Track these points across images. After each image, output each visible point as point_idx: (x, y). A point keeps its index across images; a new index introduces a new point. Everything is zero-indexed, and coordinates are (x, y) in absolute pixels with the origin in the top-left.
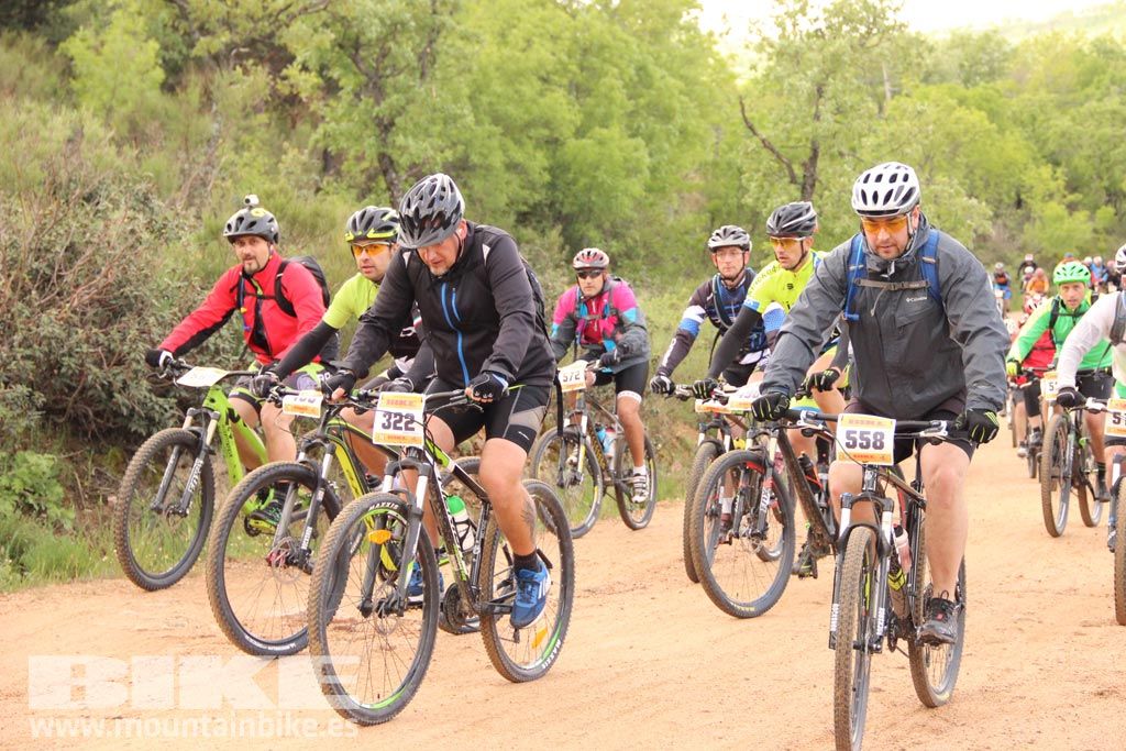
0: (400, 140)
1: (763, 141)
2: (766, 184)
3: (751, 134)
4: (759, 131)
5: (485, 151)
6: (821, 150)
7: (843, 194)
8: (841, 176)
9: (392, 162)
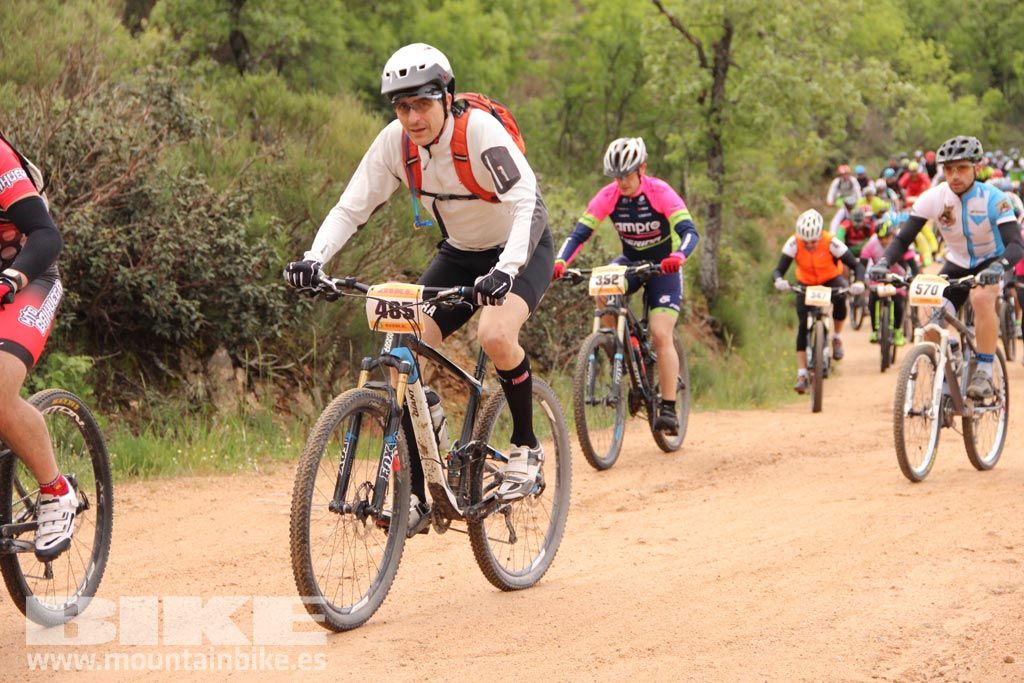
0: (258, 16)
1: (671, 19)
2: (672, 68)
3: (656, 9)
4: (665, 8)
5: (327, 29)
6: (737, 28)
7: (765, 79)
8: (762, 58)
9: (245, 42)
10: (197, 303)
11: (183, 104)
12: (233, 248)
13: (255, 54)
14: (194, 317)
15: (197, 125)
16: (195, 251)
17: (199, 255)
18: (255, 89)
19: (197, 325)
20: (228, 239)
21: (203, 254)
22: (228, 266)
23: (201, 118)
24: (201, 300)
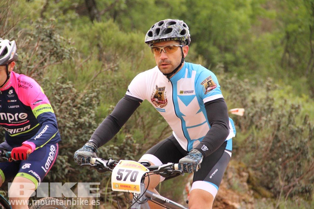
10: (66, 157)
11: (59, 40)
12: (87, 124)
13: (100, 9)
14: (64, 166)
15: (67, 52)
16: (65, 126)
17: (67, 129)
18: (100, 30)
19: (66, 171)
20: (84, 119)
21: (70, 128)
22: (85, 135)
23: (69, 49)
24: (68, 155)
